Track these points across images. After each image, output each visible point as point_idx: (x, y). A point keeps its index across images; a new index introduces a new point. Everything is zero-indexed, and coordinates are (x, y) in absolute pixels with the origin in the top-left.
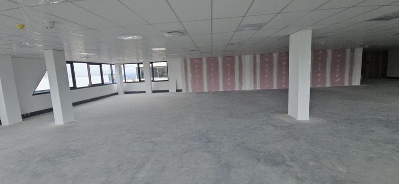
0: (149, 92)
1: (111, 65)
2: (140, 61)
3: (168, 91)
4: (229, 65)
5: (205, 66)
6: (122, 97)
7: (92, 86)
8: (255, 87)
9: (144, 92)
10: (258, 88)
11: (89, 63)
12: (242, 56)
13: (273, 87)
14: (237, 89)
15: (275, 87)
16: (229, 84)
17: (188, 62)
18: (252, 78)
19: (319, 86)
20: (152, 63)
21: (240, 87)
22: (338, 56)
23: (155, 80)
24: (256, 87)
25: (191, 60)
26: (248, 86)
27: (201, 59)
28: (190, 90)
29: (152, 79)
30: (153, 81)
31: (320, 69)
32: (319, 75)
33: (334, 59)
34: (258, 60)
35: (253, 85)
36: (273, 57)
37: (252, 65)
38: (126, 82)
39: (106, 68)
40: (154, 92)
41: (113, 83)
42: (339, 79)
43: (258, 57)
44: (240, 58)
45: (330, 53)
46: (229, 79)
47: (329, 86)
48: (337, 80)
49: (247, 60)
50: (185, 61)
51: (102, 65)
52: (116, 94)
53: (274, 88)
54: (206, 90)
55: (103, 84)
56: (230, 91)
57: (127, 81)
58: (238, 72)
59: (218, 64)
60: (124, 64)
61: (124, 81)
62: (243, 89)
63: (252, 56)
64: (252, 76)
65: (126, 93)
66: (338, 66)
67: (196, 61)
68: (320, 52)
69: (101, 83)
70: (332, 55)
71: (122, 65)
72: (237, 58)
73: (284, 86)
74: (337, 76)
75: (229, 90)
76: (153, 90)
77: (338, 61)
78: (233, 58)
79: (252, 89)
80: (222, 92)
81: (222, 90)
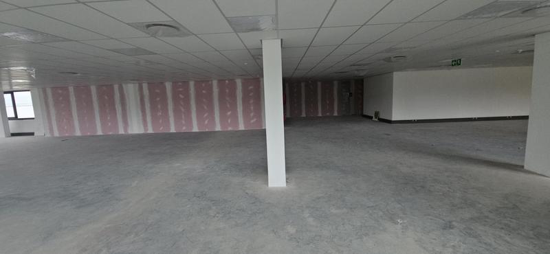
4: (106, 97)
5: (73, 99)
10: (150, 131)
12: (124, 86)
13: (170, 129)
14: (121, 131)
15: (173, 130)
16: (110, 124)
17: (49, 92)
18: (141, 118)
19: (230, 129)
21: (126, 129)
22: (250, 88)
23: (14, 116)
24: (147, 130)
25: (54, 89)
26: (136, 127)
27: (66, 89)
28: (57, 134)
30: (16, 119)
31: (228, 106)
32: (229, 113)
34: (146, 92)
35: (142, 126)
36: (165, 87)
37: (139, 98)
40: (13, 135)
42: (255, 120)
43: (145, 86)
44: (121, 88)
45: (239, 82)
46: (109, 118)
47: (243, 129)
48: (252, 121)
49: (131, 89)
50: (45, 91)
58: (120, 108)
59: (91, 95)
62: (130, 132)
63: (137, 85)
64: (141, 115)
66: (252, 101)
67: (60, 91)
68: (227, 81)
70: (243, 86)
72: (116, 87)
73: (184, 128)
74: (252, 114)
76: (12, 132)
77: (251, 94)
78: (111, 87)
79: (142, 131)
80: (101, 135)
81: (101, 134)
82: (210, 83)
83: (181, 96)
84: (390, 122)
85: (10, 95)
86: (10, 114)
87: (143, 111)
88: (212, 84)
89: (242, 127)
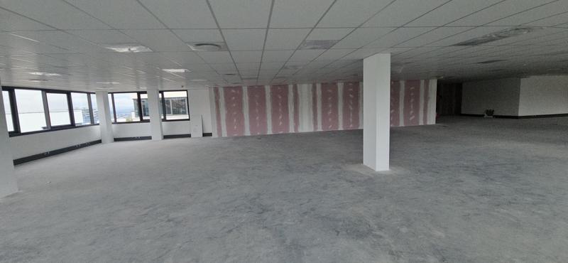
0: (157, 137)
1: (89, 94)
2: (142, 89)
3: (189, 136)
5: (246, 99)
6: (110, 147)
7: (50, 129)
9: (149, 138)
10: (320, 129)
11: (45, 91)
12: (298, 86)
14: (292, 130)
15: (341, 128)
16: (281, 123)
17: (221, 92)
18: (312, 116)
20: (162, 92)
21: (296, 128)
23: (167, 119)
24: (317, 128)
25: (227, 89)
26: (306, 127)
27: (240, 88)
28: (225, 134)
29: (163, 117)
30: (165, 120)
33: (408, 92)
34: (319, 92)
35: (312, 125)
36: (337, 87)
37: (311, 98)
38: (116, 122)
39: (79, 100)
40: (166, 137)
41: (93, 124)
42: (414, 117)
43: (319, 86)
44: (295, 88)
45: (402, 84)
46: (280, 117)
47: (403, 125)
48: (411, 118)
49: (305, 90)
50: (216, 90)
51: (72, 94)
52: (100, 142)
53: (339, 129)
54: (248, 133)
55: (73, 125)
56: (282, 134)
57: (118, 120)
58: (293, 107)
59: (264, 95)
60: (112, 93)
61: (113, 120)
62: (300, 130)
63: (311, 85)
64: (312, 114)
65: (116, 140)
66: (412, 100)
67: (233, 91)
69: (68, 122)
70: (405, 87)
71: (110, 95)
72: (291, 87)
73: (351, 126)
74: (412, 112)
75: (281, 132)
77: (412, 94)
78: (285, 87)
79: (312, 130)
80: (271, 135)
81: (271, 133)
83: (351, 96)
84: (517, 117)
87: (315, 110)
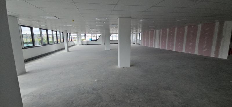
4: (152, 35)
5: (146, 35)
8: (159, 47)
10: (160, 48)
12: (156, 30)
13: (166, 48)
16: (151, 44)
18: (158, 43)
19: (189, 52)
21: (154, 46)
22: (207, 29)
26: (157, 46)
31: (191, 40)
32: (191, 44)
34: (161, 33)
36: (167, 31)
43: (161, 30)
45: (200, 26)
48: (204, 51)
63: (159, 30)
66: (206, 38)
68: (193, 26)
72: (154, 31)
73: (170, 48)
74: (205, 46)
76: (138, 43)
77: (207, 33)
81: (149, 46)
82: (184, 27)
83: (171, 34)
85: (139, 34)
86: (138, 39)
87: (159, 40)
88: (185, 28)
89: (196, 53)
